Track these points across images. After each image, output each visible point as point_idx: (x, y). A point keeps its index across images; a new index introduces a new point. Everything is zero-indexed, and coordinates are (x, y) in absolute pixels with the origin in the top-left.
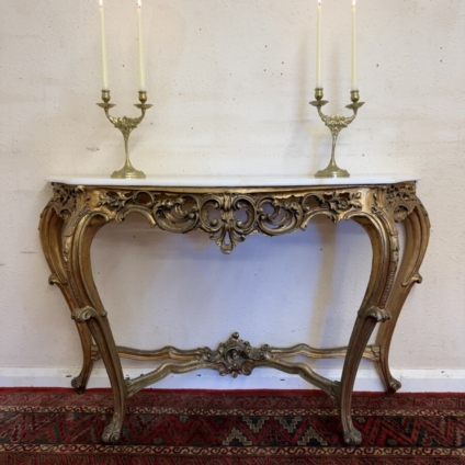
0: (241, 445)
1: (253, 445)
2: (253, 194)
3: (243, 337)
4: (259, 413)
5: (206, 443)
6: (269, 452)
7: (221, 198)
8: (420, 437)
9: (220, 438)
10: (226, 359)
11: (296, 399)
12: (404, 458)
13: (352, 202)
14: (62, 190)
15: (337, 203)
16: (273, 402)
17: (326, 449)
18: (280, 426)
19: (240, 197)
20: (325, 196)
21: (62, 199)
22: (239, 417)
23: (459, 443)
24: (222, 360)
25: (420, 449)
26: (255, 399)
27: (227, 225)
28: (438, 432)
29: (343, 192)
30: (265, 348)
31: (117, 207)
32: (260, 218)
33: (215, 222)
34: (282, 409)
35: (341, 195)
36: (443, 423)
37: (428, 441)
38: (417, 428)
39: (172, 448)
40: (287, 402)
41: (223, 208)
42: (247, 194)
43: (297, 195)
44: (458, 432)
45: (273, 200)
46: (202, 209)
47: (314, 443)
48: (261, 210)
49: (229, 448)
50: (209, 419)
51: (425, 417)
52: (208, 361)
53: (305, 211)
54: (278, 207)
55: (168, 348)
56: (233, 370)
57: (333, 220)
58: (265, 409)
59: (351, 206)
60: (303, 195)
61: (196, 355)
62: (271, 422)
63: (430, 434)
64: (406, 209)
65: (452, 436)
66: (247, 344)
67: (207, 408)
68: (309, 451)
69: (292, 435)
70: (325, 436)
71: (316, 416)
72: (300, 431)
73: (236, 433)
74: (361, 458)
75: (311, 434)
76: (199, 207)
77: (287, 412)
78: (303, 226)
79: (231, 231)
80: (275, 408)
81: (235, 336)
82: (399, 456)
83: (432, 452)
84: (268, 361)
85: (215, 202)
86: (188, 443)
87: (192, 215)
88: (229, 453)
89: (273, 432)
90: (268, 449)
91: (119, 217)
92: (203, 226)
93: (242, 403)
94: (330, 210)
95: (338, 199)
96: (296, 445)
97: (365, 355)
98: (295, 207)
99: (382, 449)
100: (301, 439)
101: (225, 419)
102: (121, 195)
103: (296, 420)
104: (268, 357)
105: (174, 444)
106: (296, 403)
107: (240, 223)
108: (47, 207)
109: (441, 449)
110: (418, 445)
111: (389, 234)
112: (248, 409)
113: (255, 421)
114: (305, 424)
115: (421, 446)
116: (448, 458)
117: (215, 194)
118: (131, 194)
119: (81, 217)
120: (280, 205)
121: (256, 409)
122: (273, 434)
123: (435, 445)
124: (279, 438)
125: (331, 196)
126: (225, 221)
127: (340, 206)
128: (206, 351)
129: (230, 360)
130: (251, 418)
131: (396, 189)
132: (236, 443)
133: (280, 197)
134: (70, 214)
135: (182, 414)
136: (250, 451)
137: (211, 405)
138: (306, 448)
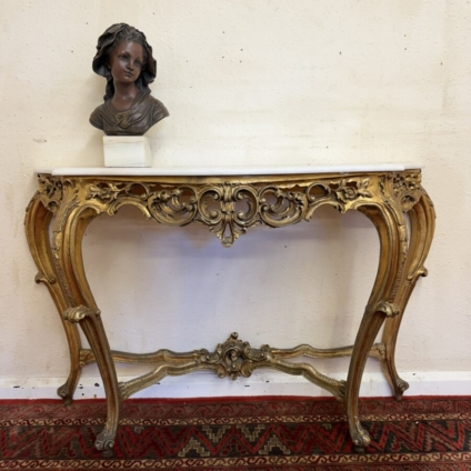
0: (198, 456)
1: (211, 456)
2: (254, 184)
3: (242, 337)
4: (220, 422)
5: (161, 455)
6: (227, 462)
7: (221, 189)
8: (389, 442)
9: (175, 450)
10: (224, 360)
11: (261, 405)
12: (370, 465)
13: (361, 191)
14: (47, 181)
15: (343, 192)
16: (236, 410)
17: (288, 458)
18: (242, 435)
19: (241, 188)
20: (331, 186)
21: (48, 191)
22: (200, 427)
23: (429, 448)
24: (221, 361)
25: (388, 455)
26: (218, 407)
27: (227, 217)
28: (408, 437)
29: (350, 180)
30: (266, 348)
31: (109, 199)
32: (262, 210)
33: (214, 213)
34: (244, 416)
35: (348, 184)
36: (413, 427)
37: (397, 446)
38: (386, 434)
39: (122, 462)
40: (252, 410)
41: (223, 198)
42: (249, 184)
43: (301, 185)
44: (429, 436)
45: (276, 189)
46: (201, 200)
47: (276, 452)
48: (264, 200)
49: (185, 460)
50: (166, 430)
51: (395, 422)
52: (207, 363)
53: (310, 202)
54: (281, 197)
55: (163, 350)
56: (232, 372)
57: (340, 210)
58: (227, 418)
59: (359, 195)
60: (308, 184)
61: (193, 357)
62: (233, 431)
63: (400, 439)
64: (412, 199)
65: (422, 440)
66: (246, 345)
67: (165, 418)
68: (269, 460)
69: (254, 444)
70: (288, 445)
71: (281, 423)
72: (262, 439)
73: (194, 444)
74: (325, 466)
75: (274, 442)
76: (198, 198)
77: (249, 420)
78: (308, 217)
79: (232, 223)
80: (238, 416)
81: (234, 337)
82: (365, 464)
83: (400, 458)
84: (269, 362)
85: (214, 193)
86: (141, 456)
87: (191, 207)
88: (184, 465)
89: (234, 441)
90: (227, 459)
91: (110, 210)
92: (203, 218)
93: (203, 412)
94: (337, 200)
95: (345, 188)
96: (257, 454)
97: (371, 353)
98: (299, 198)
99: (348, 456)
100: (263, 448)
101: (184, 429)
102: (113, 187)
103: (259, 428)
104: (269, 357)
105: (125, 457)
106: (261, 410)
107: (241, 214)
108: (33, 201)
109: (409, 455)
110: (386, 452)
111: (397, 224)
112: (208, 418)
113: (215, 430)
114: (268, 432)
115: (390, 452)
116: (417, 463)
117: (214, 185)
118: (123, 185)
119: (70, 210)
120: (284, 195)
121: (219, 418)
122: (234, 444)
123: (404, 451)
124: (240, 448)
125: (337, 186)
126: (225, 213)
127: (347, 196)
128: (203, 352)
129: (229, 362)
130: (211, 427)
131: (402, 179)
132: (192, 454)
133: (283, 187)
134: (58, 207)
135: (138, 425)
136: (207, 462)
137: (170, 415)
138: (267, 458)
